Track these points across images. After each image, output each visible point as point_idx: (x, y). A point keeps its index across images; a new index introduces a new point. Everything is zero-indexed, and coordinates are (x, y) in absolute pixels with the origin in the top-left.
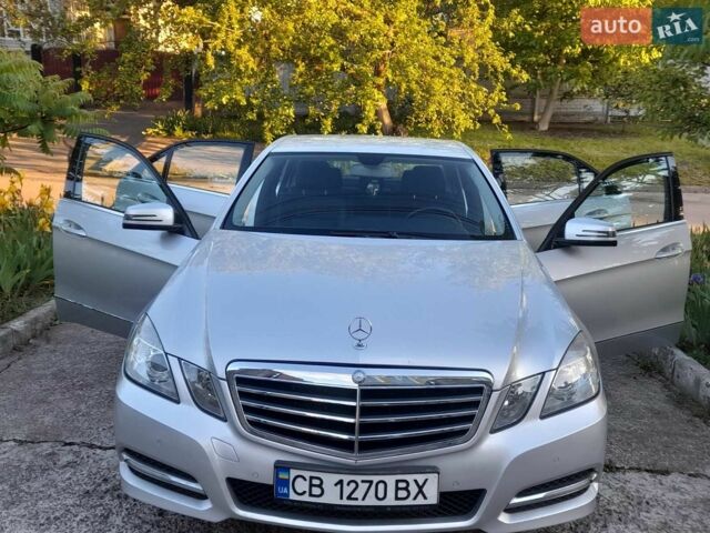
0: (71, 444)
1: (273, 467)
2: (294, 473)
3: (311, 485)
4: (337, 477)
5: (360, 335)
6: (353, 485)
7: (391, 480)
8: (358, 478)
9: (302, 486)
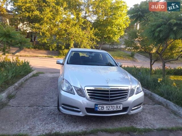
0: (40, 106)
1: (94, 105)
2: (99, 106)
3: (102, 108)
4: (106, 106)
5: (108, 81)
6: (109, 107)
7: (115, 106)
8: (110, 106)
9: (100, 108)
